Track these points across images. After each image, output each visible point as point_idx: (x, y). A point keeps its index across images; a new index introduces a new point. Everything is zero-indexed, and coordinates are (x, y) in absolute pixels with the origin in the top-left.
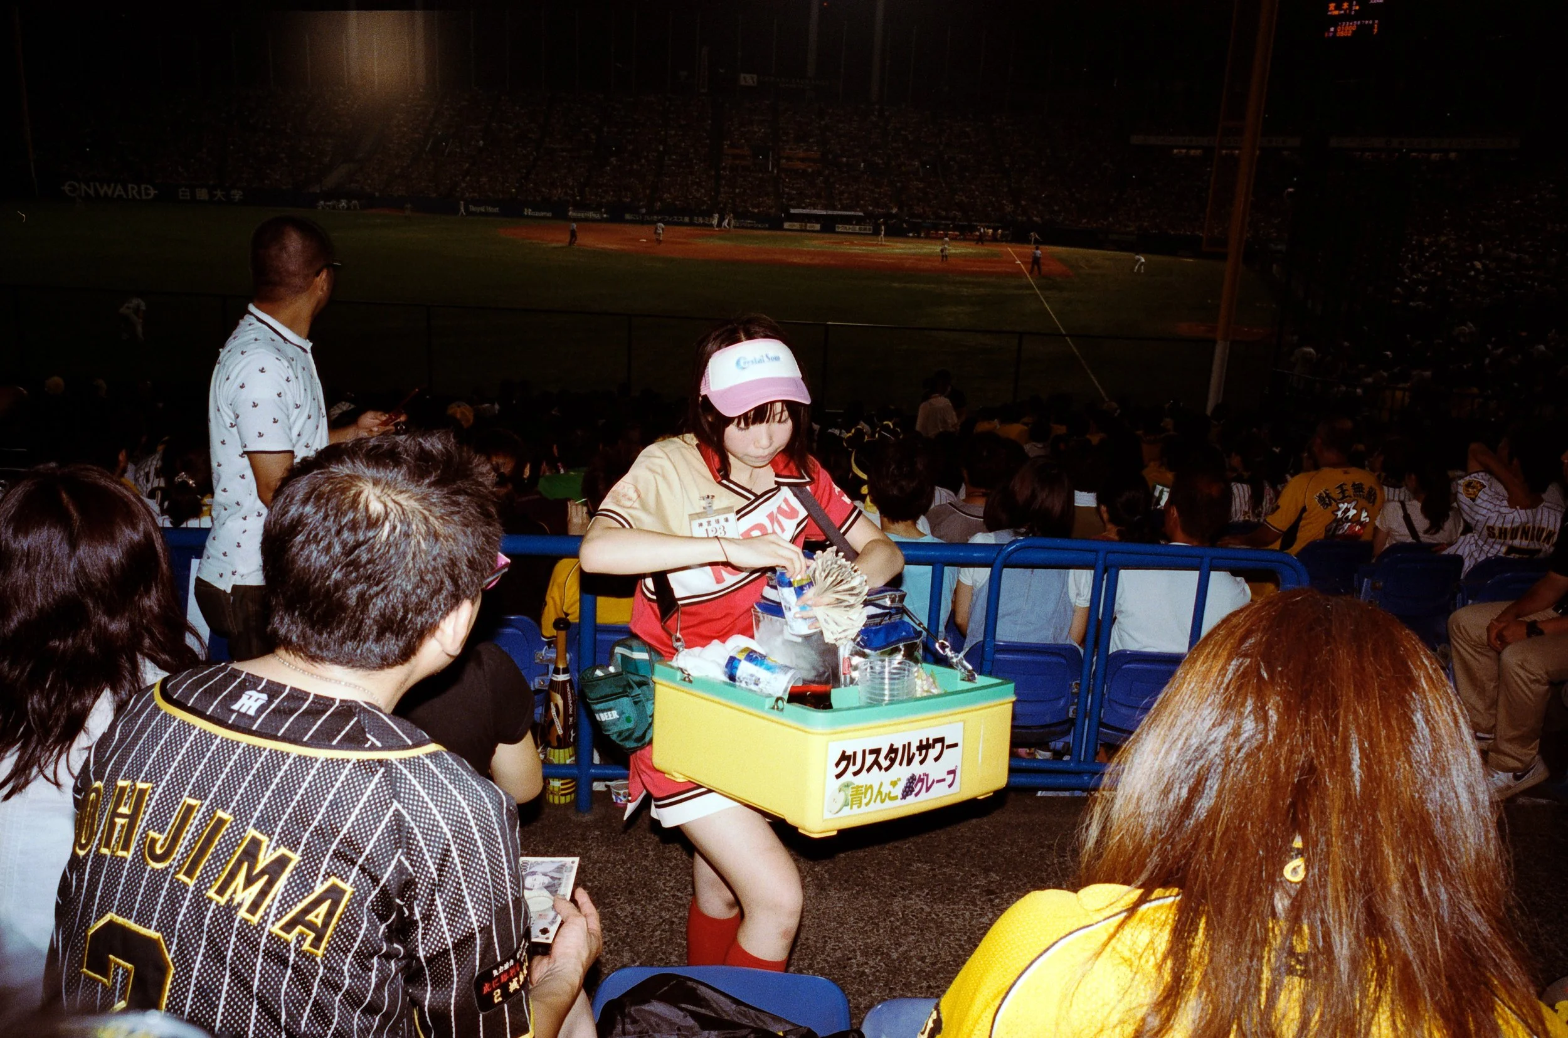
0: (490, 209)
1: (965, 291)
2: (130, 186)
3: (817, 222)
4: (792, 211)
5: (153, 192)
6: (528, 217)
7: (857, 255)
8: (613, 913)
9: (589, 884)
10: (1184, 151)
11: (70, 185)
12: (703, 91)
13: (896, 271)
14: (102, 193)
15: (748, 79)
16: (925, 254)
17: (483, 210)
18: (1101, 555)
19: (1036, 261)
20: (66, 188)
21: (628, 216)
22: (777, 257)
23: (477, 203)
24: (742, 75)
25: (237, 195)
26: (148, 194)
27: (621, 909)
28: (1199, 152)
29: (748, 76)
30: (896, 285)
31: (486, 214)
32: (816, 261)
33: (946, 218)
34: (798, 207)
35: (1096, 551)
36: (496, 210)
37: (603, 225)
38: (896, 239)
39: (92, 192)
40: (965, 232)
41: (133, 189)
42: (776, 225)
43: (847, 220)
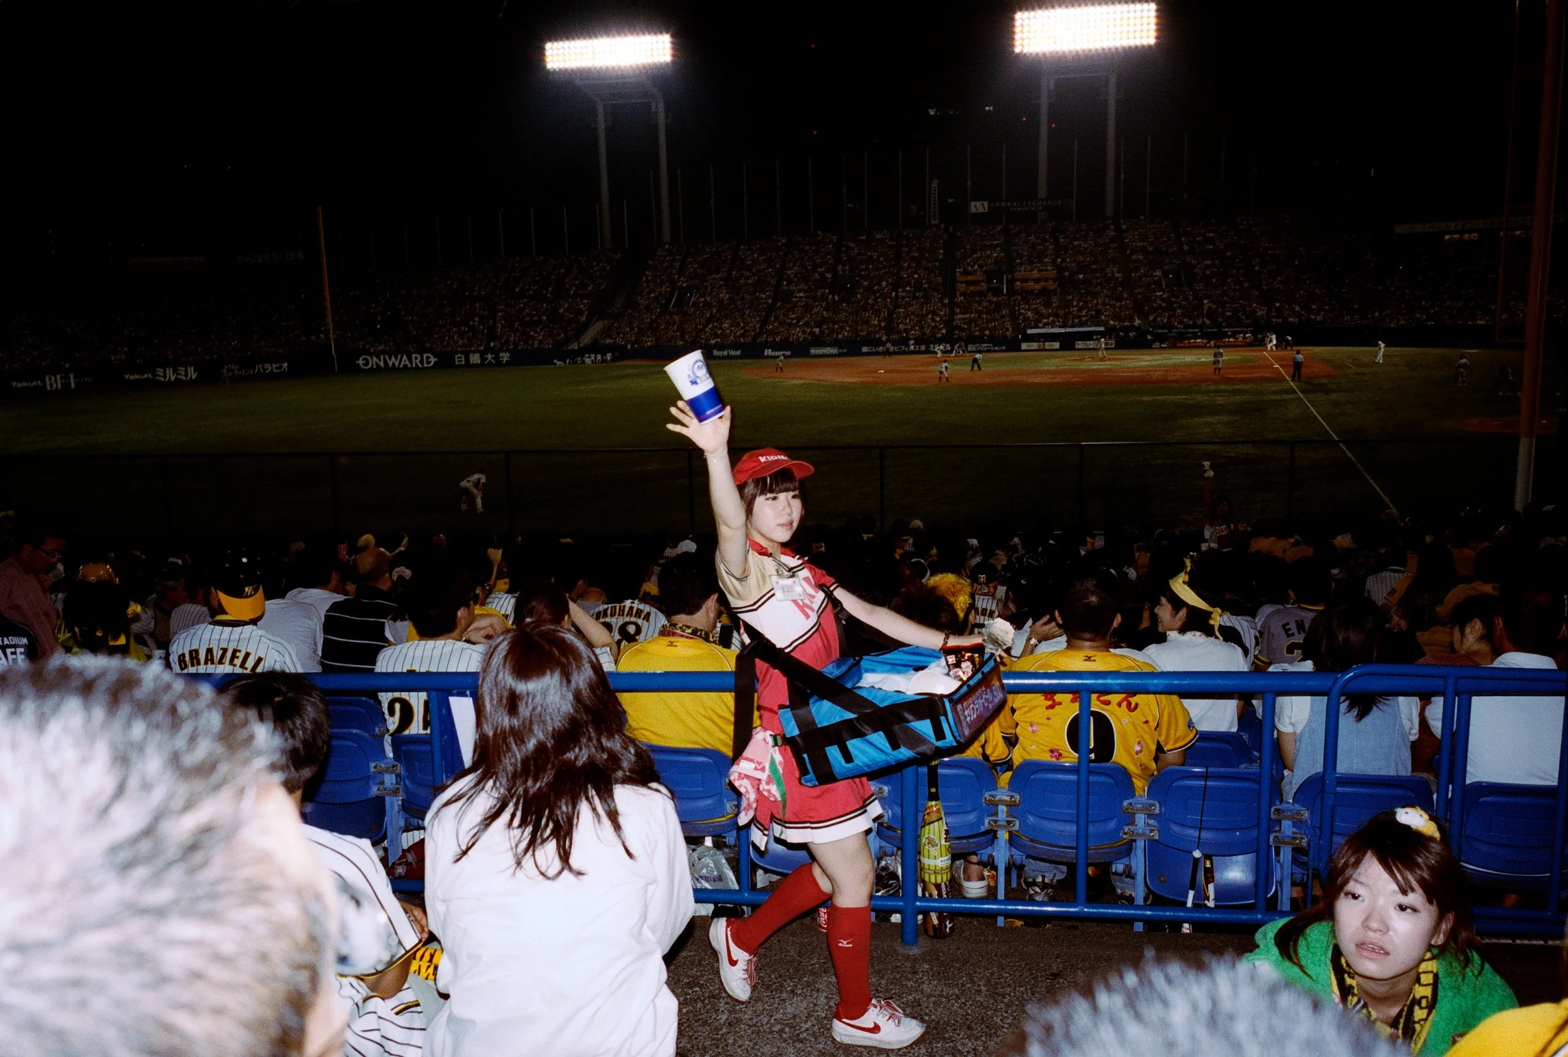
0: (733, 353)
1: (1220, 400)
2: (414, 356)
3: (1055, 341)
4: (1030, 331)
5: (433, 360)
6: (768, 357)
7: (1100, 371)
8: (955, 1048)
9: (927, 1018)
10: (1456, 236)
11: (363, 360)
12: (933, 222)
13: (1143, 383)
14: (390, 364)
15: (978, 207)
16: (1174, 365)
17: (725, 353)
18: (1451, 681)
19: (1297, 366)
20: (361, 362)
21: (865, 349)
22: (1016, 378)
23: (721, 347)
24: (973, 204)
25: (505, 357)
26: (428, 363)
27: (963, 1044)
28: (1474, 236)
29: (978, 204)
30: (1145, 399)
31: (729, 357)
32: (1058, 380)
33: (1194, 326)
34: (1036, 327)
35: (1445, 677)
36: (738, 353)
37: (839, 360)
38: (1142, 351)
39: (382, 364)
40: (1215, 337)
41: (416, 358)
42: (1013, 346)
43: (1087, 336)
